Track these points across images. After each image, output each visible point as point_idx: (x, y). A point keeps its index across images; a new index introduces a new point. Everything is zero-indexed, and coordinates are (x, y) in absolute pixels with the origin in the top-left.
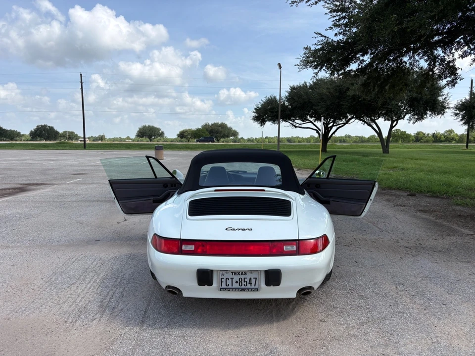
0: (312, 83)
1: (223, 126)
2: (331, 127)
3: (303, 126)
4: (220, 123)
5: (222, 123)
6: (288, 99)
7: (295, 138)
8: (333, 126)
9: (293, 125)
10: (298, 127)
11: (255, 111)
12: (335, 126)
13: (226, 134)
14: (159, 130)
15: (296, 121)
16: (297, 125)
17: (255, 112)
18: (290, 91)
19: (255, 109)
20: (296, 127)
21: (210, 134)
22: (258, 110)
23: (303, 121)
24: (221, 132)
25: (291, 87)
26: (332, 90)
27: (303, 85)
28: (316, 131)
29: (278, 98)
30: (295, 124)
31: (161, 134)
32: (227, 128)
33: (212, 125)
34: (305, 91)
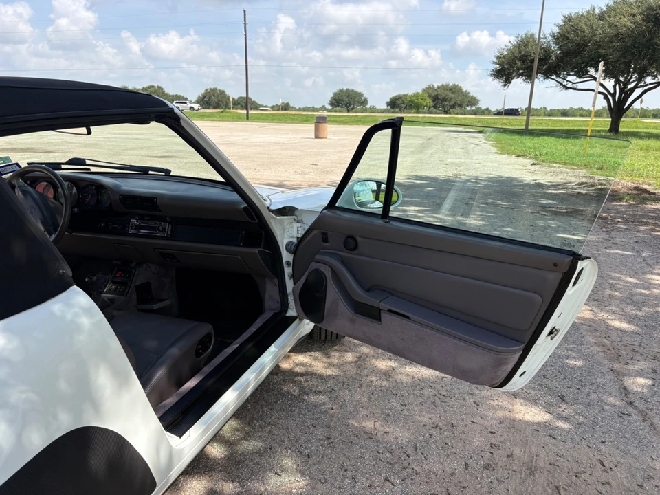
0: (605, 9)
1: (455, 89)
2: (632, 90)
3: (580, 86)
4: (451, 84)
5: (454, 85)
6: (556, 38)
7: (576, 109)
8: (636, 87)
9: (561, 84)
10: (570, 88)
11: (496, 60)
12: (641, 86)
13: (459, 102)
14: (360, 95)
15: (569, 78)
16: (570, 85)
17: (495, 63)
18: (562, 23)
19: (498, 57)
20: (566, 88)
21: (434, 101)
22: (501, 59)
23: (580, 77)
24: (451, 99)
25: (565, 17)
26: (639, 18)
27: (588, 12)
28: (602, 96)
29: (537, 36)
30: (565, 83)
31: (363, 102)
32: (462, 92)
33: (439, 87)
34: (588, 23)
